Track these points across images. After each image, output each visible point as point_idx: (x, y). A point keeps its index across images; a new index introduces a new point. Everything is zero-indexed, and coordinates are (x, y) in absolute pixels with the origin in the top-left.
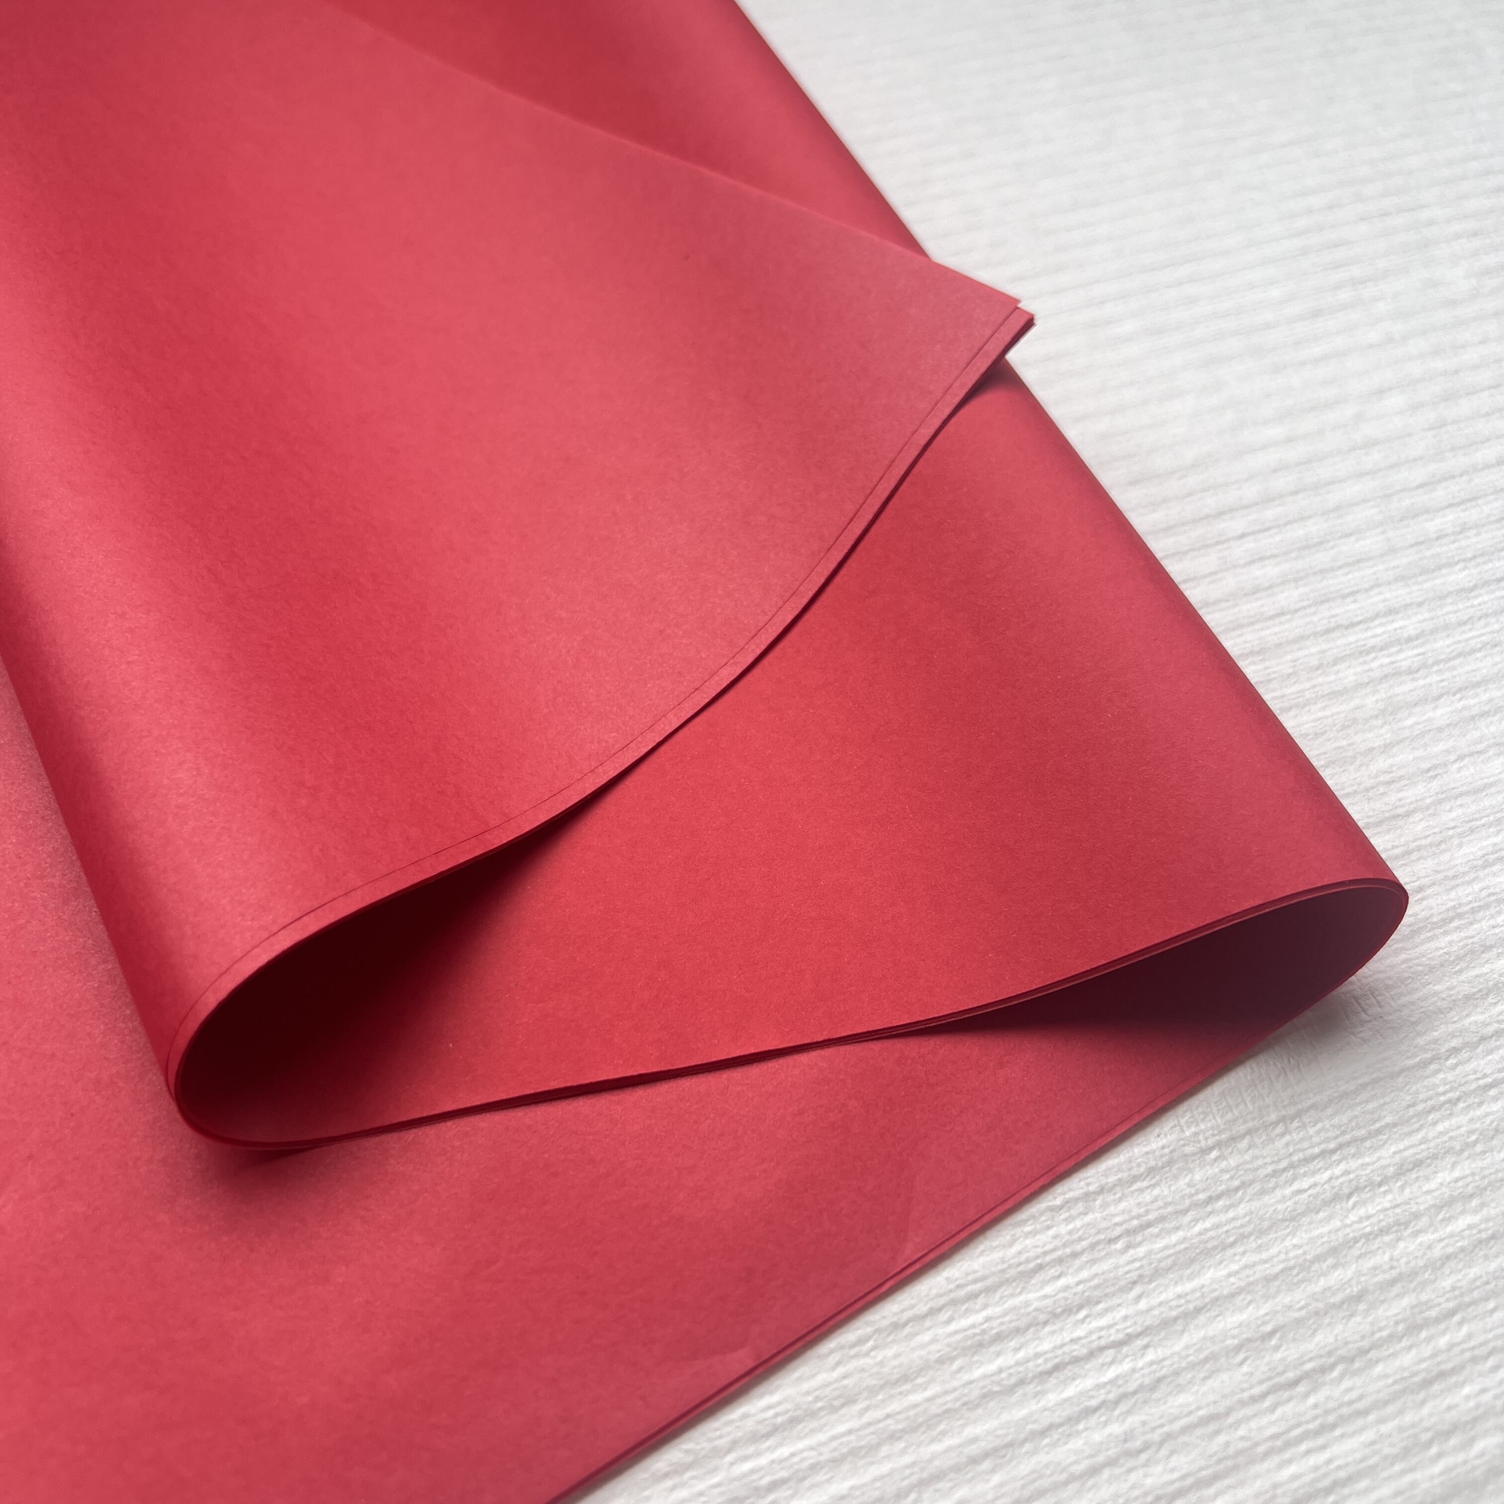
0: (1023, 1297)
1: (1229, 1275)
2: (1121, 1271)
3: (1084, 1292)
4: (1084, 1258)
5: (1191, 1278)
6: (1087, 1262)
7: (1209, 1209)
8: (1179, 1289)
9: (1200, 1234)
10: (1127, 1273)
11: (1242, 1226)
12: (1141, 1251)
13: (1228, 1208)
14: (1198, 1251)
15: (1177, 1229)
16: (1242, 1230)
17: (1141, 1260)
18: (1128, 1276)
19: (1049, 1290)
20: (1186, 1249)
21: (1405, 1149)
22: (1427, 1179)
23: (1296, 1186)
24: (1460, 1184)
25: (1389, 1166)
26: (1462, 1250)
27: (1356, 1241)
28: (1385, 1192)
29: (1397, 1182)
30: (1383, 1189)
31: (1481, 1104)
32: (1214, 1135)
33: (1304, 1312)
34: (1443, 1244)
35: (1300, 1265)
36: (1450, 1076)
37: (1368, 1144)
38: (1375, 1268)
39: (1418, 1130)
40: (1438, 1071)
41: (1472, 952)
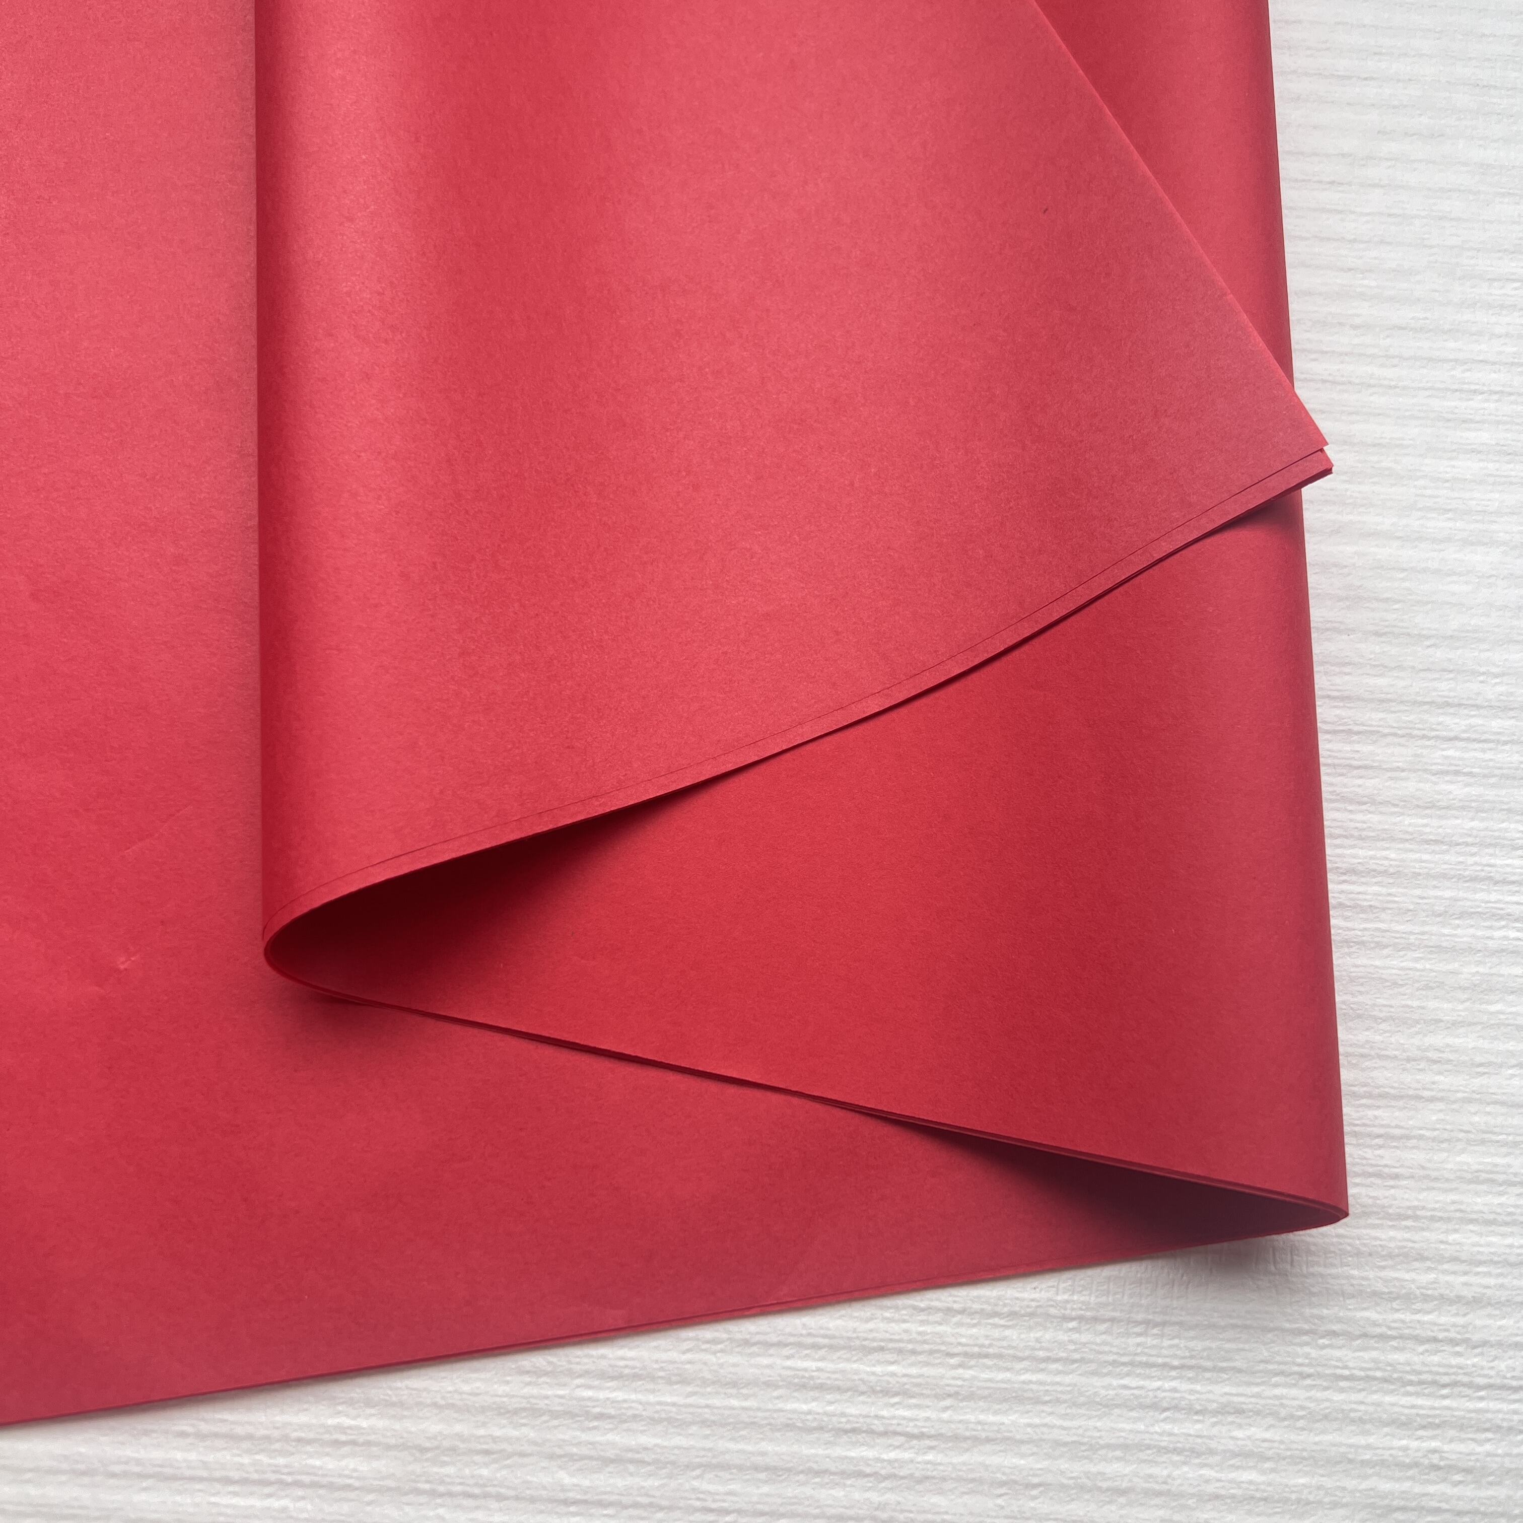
0: (855, 1366)
1: (1029, 1425)
2: (942, 1383)
3: (906, 1384)
4: (921, 1358)
5: (996, 1413)
6: (920, 1362)
7: (1043, 1366)
8: (982, 1417)
9: (1024, 1382)
10: (948, 1385)
11: (1062, 1392)
12: (968, 1374)
13: (1059, 1372)
14: (1014, 1395)
15: (1008, 1369)
16: (1059, 1396)
17: (964, 1380)
18: (947, 1388)
19: (878, 1369)
20: (1006, 1389)
21: (1238, 1395)
22: (1240, 1426)
23: (1125, 1381)
24: (1266, 1445)
25: (1214, 1401)
26: (1233, 1497)
27: (1149, 1447)
28: (1198, 1421)
29: (1213, 1417)
30: (1196, 1417)
31: (1326, 1388)
32: (1081, 1309)
33: (1071, 1482)
34: (1218, 1484)
35: (1091, 1445)
36: (1314, 1353)
37: (1208, 1375)
38: (1150, 1476)
39: (1258, 1384)
40: (1307, 1344)
41: (1406, 1255)
